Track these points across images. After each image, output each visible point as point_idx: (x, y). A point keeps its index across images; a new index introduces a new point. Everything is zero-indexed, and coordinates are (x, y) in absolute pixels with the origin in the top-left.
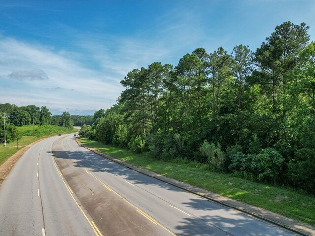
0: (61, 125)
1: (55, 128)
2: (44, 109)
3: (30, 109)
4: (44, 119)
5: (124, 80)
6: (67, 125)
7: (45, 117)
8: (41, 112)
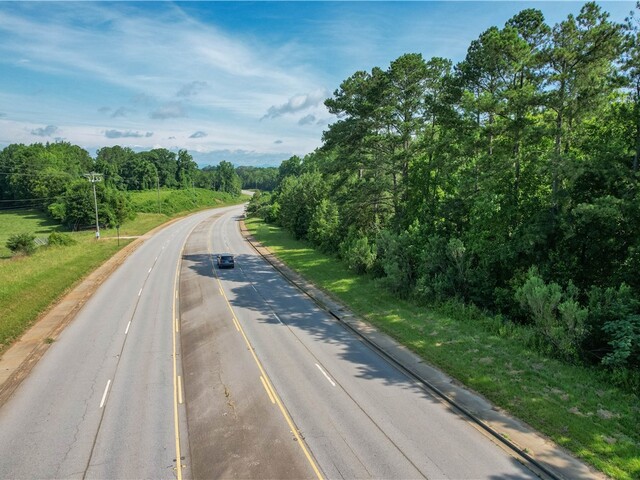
0: (217, 189)
1: (205, 194)
2: (184, 155)
3: (156, 156)
4: (183, 176)
5: (334, 98)
6: (229, 188)
7: (186, 173)
8: (178, 162)
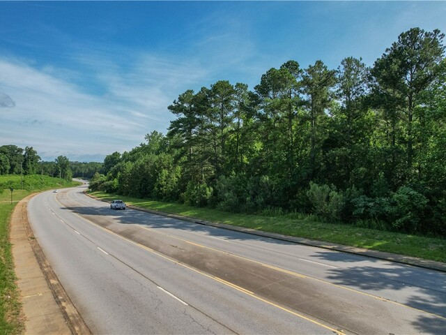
0: (55, 175)
2: (30, 151)
3: (7, 150)
6: (64, 176)
7: (32, 163)
8: (24, 156)
